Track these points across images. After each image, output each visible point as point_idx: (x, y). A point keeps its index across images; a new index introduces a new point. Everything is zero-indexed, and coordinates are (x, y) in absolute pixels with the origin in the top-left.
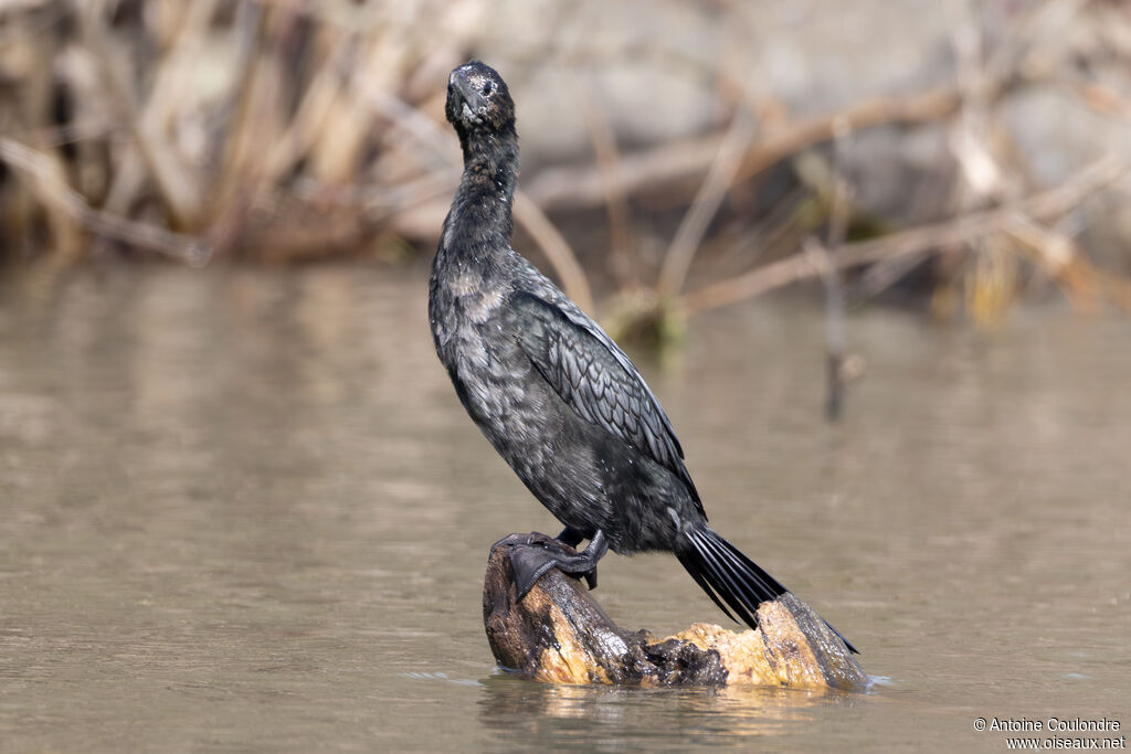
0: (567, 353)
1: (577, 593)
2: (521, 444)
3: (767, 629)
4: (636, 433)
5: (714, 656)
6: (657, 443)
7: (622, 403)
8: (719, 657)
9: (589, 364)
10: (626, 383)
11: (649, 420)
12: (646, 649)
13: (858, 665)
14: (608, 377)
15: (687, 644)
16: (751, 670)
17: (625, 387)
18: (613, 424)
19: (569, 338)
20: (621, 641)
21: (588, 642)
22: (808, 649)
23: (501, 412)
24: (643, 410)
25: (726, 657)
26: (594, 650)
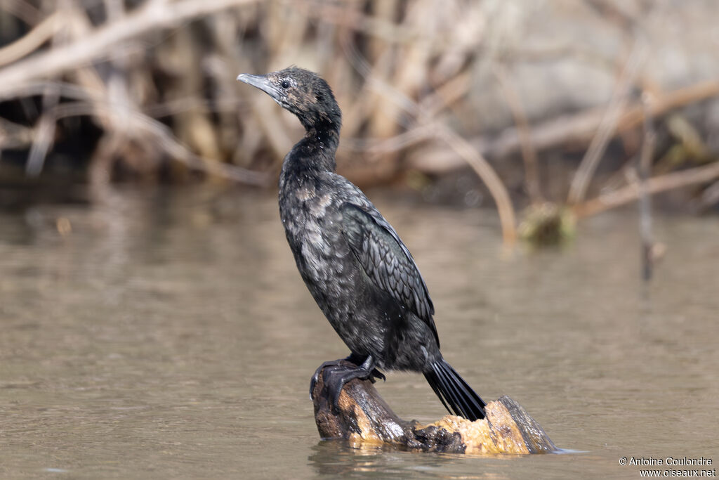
0: (374, 245)
1: (372, 397)
2: (335, 299)
3: (491, 418)
4: (408, 298)
5: (457, 436)
6: (420, 305)
7: (404, 279)
8: (460, 437)
9: (387, 252)
10: (407, 266)
11: (418, 290)
12: (414, 432)
13: (550, 441)
14: (397, 262)
15: (441, 429)
16: (481, 445)
17: (406, 268)
18: (396, 292)
19: (376, 235)
20: (399, 428)
21: (378, 427)
22: (518, 431)
23: (326, 278)
24: (415, 284)
25: (465, 438)
26: (382, 433)
